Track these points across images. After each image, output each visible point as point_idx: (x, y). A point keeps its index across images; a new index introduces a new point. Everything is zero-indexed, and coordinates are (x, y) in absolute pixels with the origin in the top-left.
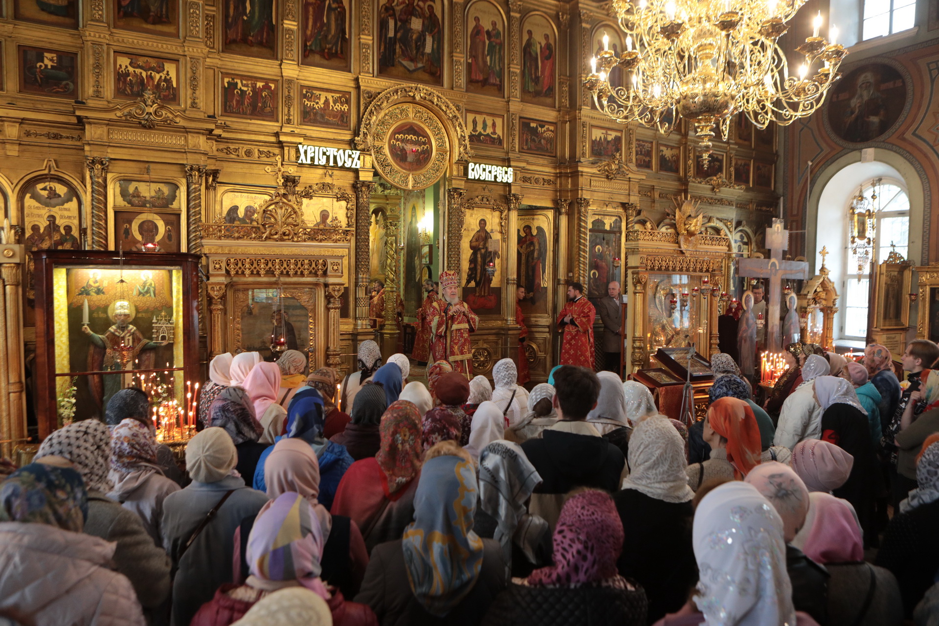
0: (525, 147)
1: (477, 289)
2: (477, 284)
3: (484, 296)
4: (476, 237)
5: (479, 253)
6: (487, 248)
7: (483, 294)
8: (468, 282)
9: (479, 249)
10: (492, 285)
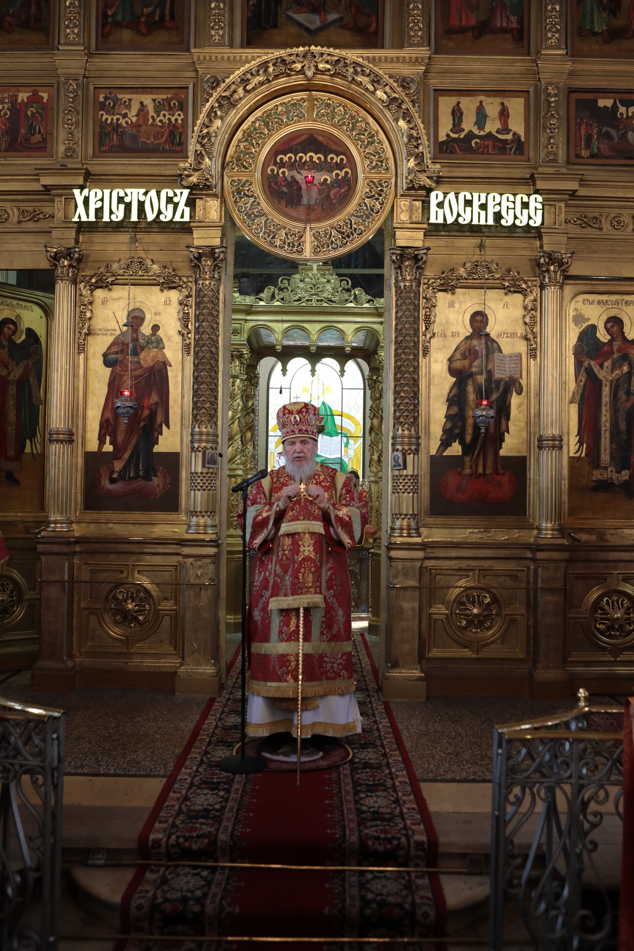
0: (584, 153)
1: (467, 459)
2: (466, 449)
3: (484, 475)
4: (462, 349)
5: (470, 382)
6: (490, 373)
7: (480, 470)
8: (445, 443)
9: (471, 375)
10: (502, 452)
